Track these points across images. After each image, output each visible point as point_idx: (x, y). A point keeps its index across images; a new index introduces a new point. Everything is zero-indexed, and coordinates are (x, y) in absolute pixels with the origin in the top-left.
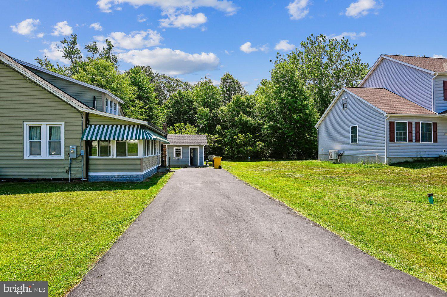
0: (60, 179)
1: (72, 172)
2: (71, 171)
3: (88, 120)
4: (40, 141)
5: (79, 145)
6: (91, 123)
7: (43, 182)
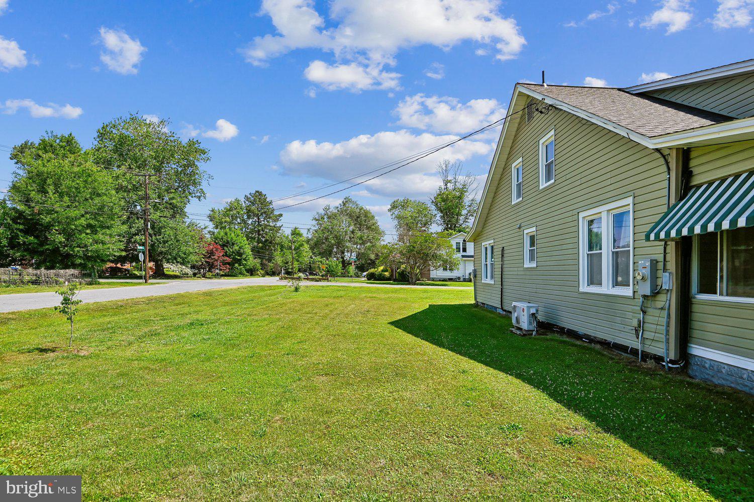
0: (623, 348)
1: (646, 335)
2: (645, 332)
3: (686, 174)
4: (600, 251)
5: (660, 258)
6: (696, 181)
7: (598, 347)
